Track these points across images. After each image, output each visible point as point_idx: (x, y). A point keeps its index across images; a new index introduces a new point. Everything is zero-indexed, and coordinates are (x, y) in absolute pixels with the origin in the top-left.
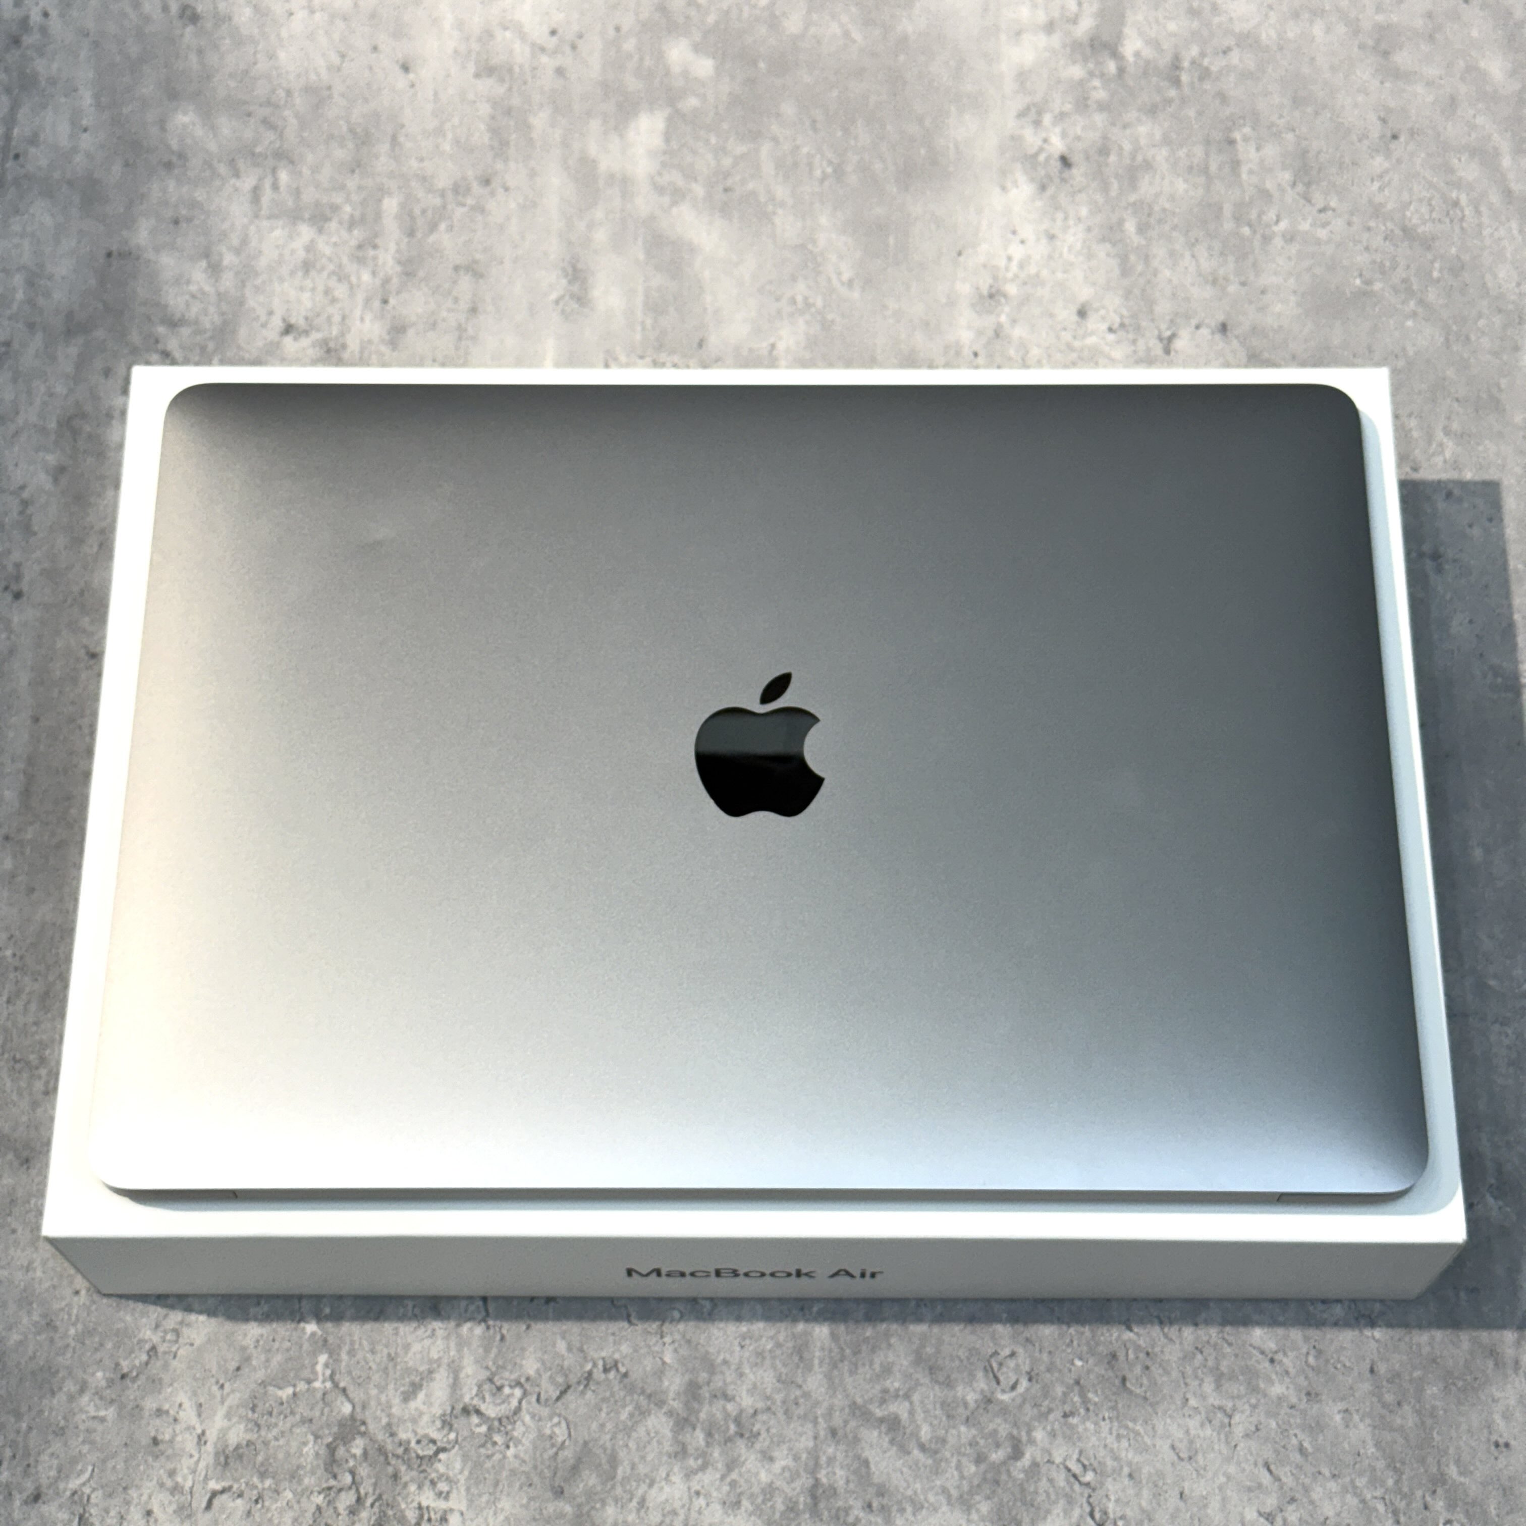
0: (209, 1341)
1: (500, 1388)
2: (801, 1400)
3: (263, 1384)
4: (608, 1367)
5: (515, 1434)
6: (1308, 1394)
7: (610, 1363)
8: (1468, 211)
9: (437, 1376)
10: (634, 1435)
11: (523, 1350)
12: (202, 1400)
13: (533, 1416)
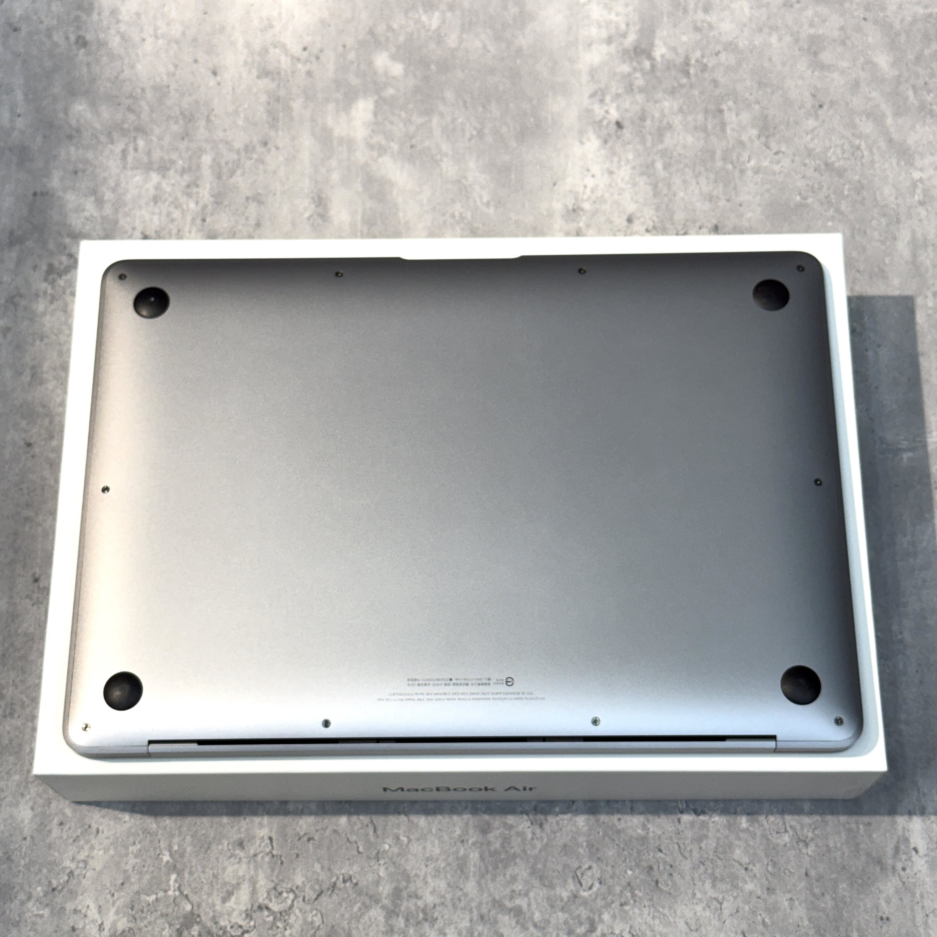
0: (105, 867)
1: (280, 894)
2: (462, 898)
3: (138, 893)
4: (346, 879)
5: (290, 921)
6: (768, 889)
7: (347, 877)
8: (866, 153)
9: (242, 886)
10: (362, 921)
11: (294, 869)
12: (101, 904)
13: (301, 910)
